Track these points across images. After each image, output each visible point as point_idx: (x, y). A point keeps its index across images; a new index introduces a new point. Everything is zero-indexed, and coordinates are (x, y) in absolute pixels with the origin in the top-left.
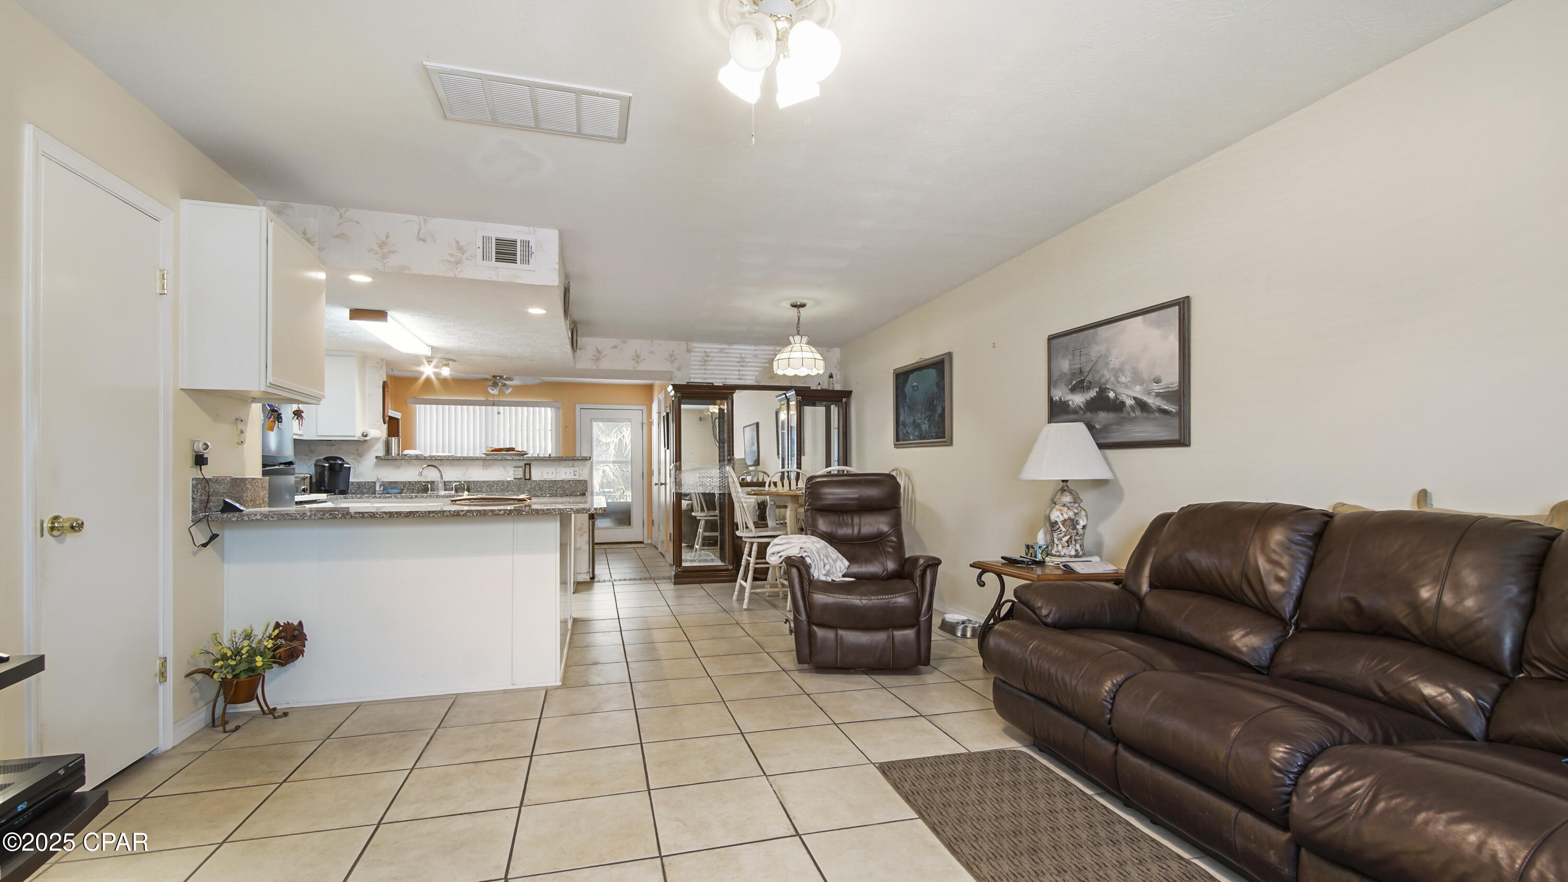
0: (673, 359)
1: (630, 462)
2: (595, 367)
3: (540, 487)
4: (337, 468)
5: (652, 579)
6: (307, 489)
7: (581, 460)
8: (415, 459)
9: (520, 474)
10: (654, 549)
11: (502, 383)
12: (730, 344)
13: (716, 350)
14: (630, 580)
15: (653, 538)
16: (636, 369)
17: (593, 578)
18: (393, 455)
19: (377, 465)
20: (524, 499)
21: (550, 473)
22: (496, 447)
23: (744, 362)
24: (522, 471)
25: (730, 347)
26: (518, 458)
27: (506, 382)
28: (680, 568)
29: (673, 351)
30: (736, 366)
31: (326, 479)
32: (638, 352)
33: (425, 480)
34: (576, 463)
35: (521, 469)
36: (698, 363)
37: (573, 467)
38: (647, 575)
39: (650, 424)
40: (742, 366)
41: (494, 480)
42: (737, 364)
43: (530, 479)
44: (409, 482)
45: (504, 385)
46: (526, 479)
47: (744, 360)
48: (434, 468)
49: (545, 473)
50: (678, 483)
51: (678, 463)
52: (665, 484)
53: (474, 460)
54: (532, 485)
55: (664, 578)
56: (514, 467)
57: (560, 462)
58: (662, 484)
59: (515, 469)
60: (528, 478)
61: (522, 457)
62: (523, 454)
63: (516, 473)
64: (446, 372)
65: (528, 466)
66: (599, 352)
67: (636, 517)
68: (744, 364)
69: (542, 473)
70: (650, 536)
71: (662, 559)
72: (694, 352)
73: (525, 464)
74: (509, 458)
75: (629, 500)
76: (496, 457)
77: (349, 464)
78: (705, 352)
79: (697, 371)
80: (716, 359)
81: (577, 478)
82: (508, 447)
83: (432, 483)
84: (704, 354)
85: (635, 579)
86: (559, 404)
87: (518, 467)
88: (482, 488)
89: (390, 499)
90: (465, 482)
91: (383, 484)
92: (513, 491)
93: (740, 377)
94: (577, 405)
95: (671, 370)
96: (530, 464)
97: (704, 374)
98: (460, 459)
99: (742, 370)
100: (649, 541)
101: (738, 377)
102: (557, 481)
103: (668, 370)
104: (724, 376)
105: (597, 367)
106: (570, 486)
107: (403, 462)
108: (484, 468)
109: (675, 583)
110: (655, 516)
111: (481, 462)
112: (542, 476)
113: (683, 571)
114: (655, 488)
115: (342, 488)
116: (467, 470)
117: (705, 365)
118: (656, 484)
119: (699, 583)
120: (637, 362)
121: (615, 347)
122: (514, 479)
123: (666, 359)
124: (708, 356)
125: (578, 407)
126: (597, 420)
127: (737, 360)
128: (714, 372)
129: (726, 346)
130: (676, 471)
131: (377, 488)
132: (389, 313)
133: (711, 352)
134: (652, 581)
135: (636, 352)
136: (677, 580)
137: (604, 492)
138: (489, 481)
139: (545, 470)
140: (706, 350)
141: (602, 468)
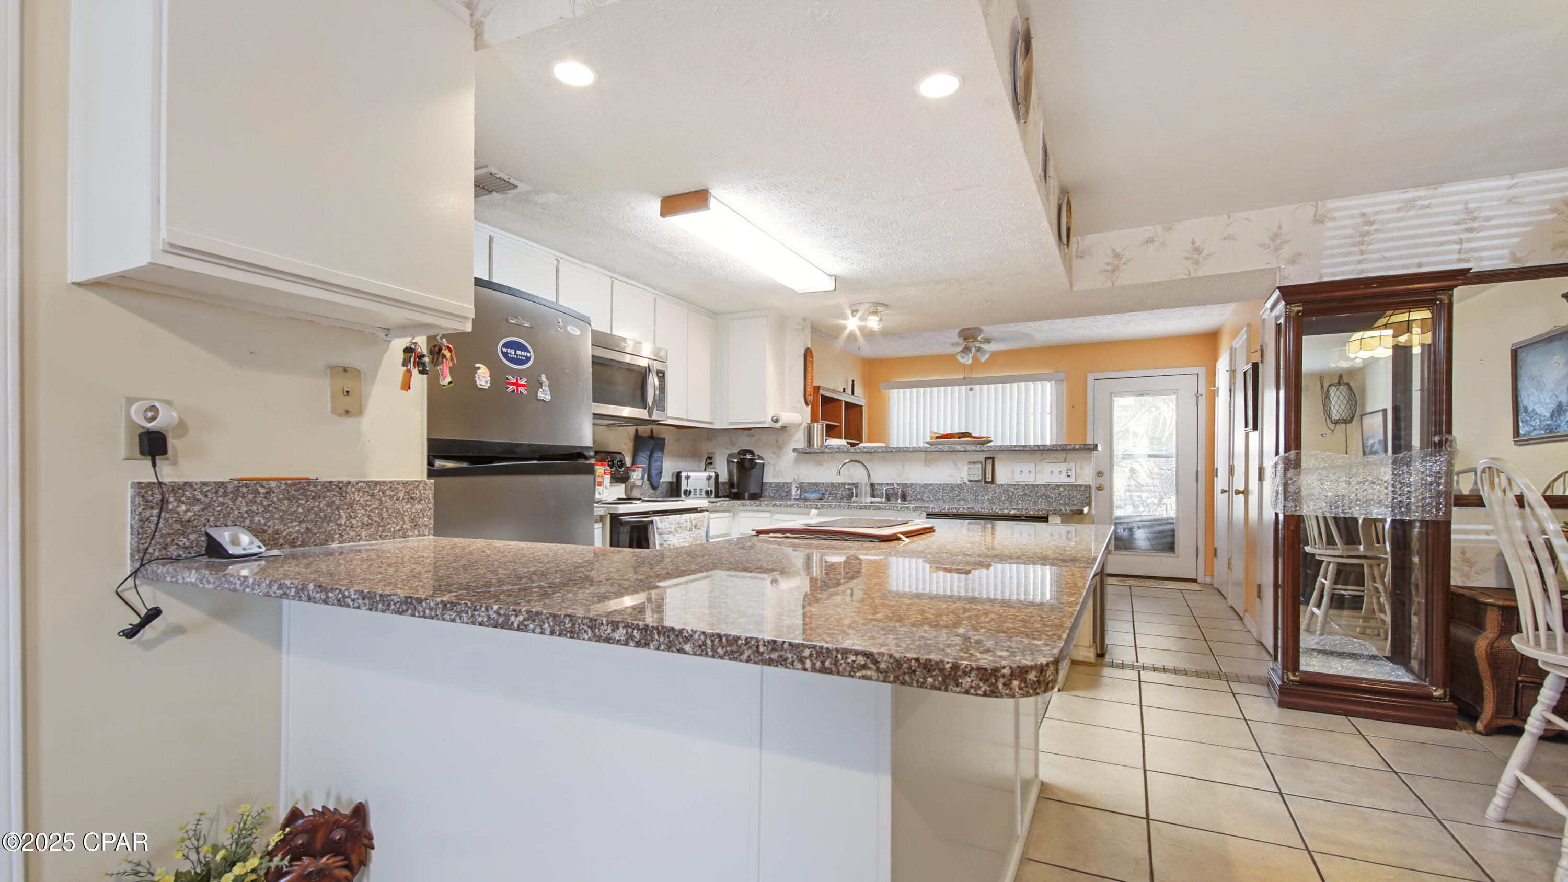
0: (1278, 242)
1: (1175, 456)
2: (1109, 284)
3: (1008, 496)
4: (747, 464)
5: (1223, 677)
6: (711, 491)
7: (1078, 450)
8: (836, 452)
9: (977, 474)
10: (1218, 597)
11: (976, 347)
12: (1435, 184)
13: (1395, 207)
14: (1175, 671)
15: (1215, 575)
16: (1192, 276)
17: (1101, 655)
18: (816, 446)
19: (797, 461)
20: (895, 534)
21: (1026, 472)
22: (942, 432)
23: (1474, 219)
24: (980, 470)
25: (1431, 192)
26: (974, 448)
27: (982, 346)
28: (1294, 675)
29: (1280, 228)
30: (1453, 233)
31: (735, 478)
32: (1198, 244)
33: (850, 482)
34: (1071, 455)
35: (980, 466)
36: (1343, 241)
37: (1065, 462)
38: (1209, 664)
39: (1212, 395)
40: (1470, 230)
41: (939, 483)
42: (1455, 228)
43: (993, 482)
44: (832, 484)
45: (979, 350)
46: (986, 482)
47: (1475, 215)
48: (860, 465)
49: (1017, 472)
50: (1290, 493)
51: (1292, 454)
52: (1245, 492)
53: (910, 452)
54: (995, 493)
55: (1251, 680)
56: (969, 463)
57: (1042, 454)
58: (1238, 492)
59: (971, 466)
60: (990, 480)
61: (979, 446)
62: (984, 442)
63: (972, 472)
64: (873, 323)
65: (990, 461)
66: (1117, 256)
67: (1184, 541)
68: (1476, 225)
69: (1013, 472)
70: (1209, 570)
71: (1236, 624)
72: (1333, 219)
73: (986, 458)
74: (959, 448)
75: (1172, 513)
76: (940, 447)
77: (763, 460)
78: (1363, 215)
79: (1340, 260)
80: (1391, 225)
81: (1072, 480)
82: (964, 431)
83: (856, 485)
84: (1360, 220)
85: (1185, 673)
86: (1062, 376)
87: (974, 463)
88: (922, 493)
89: (791, 509)
90: (898, 485)
91: (801, 487)
92: (966, 500)
93: (1462, 256)
94: (1088, 374)
95: (1274, 264)
96: (993, 459)
97: (1360, 262)
98: (891, 452)
99: (1469, 240)
100: (1208, 580)
101: (1456, 256)
102: (1037, 486)
103: (1268, 267)
104: (1417, 261)
105: (1113, 283)
106: (1060, 494)
107: (826, 456)
108: (926, 465)
109: (1282, 704)
110: (1221, 541)
111: (923, 455)
112: (1013, 478)
113: (1301, 683)
114: (1220, 500)
115: (753, 489)
116: (903, 467)
117: (1362, 243)
118: (1223, 491)
119: (1347, 714)
120: (1197, 263)
121: (1150, 241)
122: (970, 481)
123: (1262, 245)
124: (1371, 223)
125: (1090, 378)
126: (1121, 394)
127: (1455, 218)
128: (1386, 254)
129: (1422, 192)
130: (1286, 470)
131: (794, 492)
132: (713, 192)
133: (1377, 213)
134: (1223, 685)
135: (1193, 243)
136: (1287, 699)
137: (1131, 497)
138: (932, 485)
139: (1018, 467)
140: (1365, 211)
141: (1129, 466)
